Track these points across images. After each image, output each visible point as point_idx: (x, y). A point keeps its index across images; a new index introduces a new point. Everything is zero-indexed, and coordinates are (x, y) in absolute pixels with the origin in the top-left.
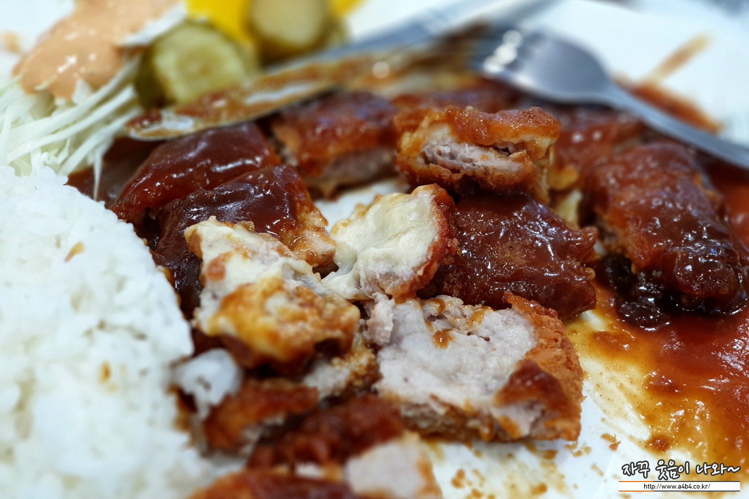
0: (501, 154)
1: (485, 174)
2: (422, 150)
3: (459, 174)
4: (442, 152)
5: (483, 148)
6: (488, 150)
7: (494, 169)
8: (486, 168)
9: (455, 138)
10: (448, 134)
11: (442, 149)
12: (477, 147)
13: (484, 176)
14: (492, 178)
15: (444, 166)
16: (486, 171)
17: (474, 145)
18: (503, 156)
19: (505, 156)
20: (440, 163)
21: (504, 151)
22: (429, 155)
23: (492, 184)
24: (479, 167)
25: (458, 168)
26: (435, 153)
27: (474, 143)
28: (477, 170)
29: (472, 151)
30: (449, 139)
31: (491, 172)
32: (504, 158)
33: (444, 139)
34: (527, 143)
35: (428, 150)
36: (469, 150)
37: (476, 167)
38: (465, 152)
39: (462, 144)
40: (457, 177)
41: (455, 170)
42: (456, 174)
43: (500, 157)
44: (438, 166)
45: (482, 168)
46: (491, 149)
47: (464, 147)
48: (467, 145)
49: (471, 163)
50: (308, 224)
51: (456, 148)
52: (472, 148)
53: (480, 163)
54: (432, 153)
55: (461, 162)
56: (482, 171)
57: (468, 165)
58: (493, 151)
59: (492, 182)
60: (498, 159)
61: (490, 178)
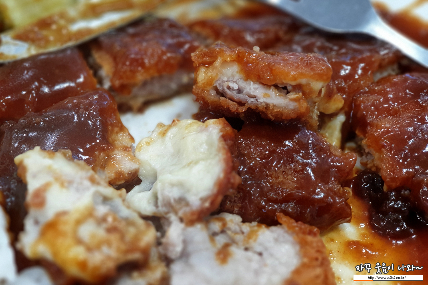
0: (281, 92)
1: (266, 108)
2: (215, 85)
3: (244, 107)
4: (231, 87)
5: (265, 86)
6: (270, 89)
7: (274, 106)
8: (267, 104)
9: (242, 75)
10: (237, 72)
11: (231, 85)
12: (261, 85)
13: (265, 110)
14: (271, 113)
15: (232, 100)
16: (267, 106)
17: (258, 83)
18: (282, 94)
19: (284, 95)
20: (229, 96)
21: (283, 89)
22: (220, 89)
23: (271, 117)
24: (261, 103)
25: (244, 102)
26: (225, 88)
27: (258, 81)
28: (259, 106)
29: (256, 89)
30: (237, 77)
31: (271, 108)
32: (283, 96)
33: (233, 76)
34: (303, 85)
35: (220, 84)
36: (254, 88)
37: (258, 103)
38: (250, 89)
39: (248, 82)
40: (242, 109)
41: (241, 104)
42: (242, 107)
43: (279, 95)
44: (227, 99)
45: (264, 104)
46: (273, 88)
47: (250, 85)
48: (252, 83)
49: (254, 98)
50: (118, 143)
51: (242, 84)
52: (257, 86)
53: (262, 100)
54: (223, 87)
55: (247, 96)
56: (263, 106)
57: (252, 100)
58: (274, 90)
59: (271, 115)
60: (278, 97)
61: (270, 113)
